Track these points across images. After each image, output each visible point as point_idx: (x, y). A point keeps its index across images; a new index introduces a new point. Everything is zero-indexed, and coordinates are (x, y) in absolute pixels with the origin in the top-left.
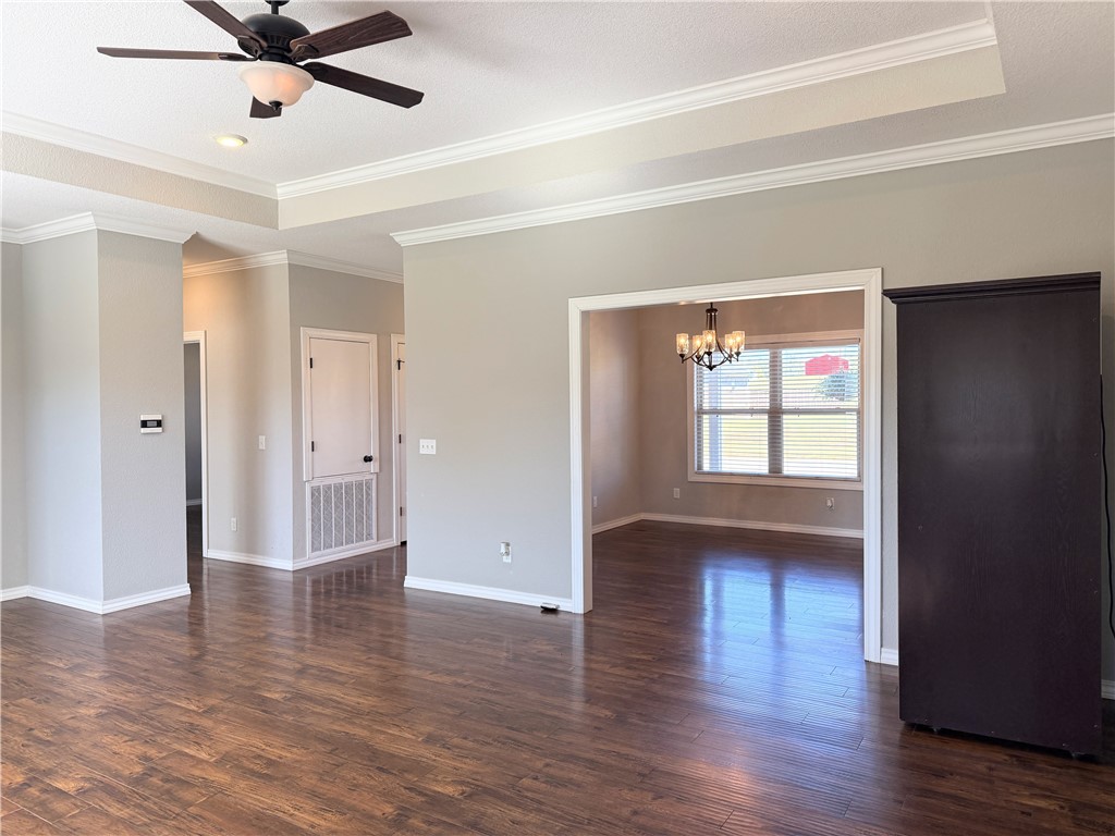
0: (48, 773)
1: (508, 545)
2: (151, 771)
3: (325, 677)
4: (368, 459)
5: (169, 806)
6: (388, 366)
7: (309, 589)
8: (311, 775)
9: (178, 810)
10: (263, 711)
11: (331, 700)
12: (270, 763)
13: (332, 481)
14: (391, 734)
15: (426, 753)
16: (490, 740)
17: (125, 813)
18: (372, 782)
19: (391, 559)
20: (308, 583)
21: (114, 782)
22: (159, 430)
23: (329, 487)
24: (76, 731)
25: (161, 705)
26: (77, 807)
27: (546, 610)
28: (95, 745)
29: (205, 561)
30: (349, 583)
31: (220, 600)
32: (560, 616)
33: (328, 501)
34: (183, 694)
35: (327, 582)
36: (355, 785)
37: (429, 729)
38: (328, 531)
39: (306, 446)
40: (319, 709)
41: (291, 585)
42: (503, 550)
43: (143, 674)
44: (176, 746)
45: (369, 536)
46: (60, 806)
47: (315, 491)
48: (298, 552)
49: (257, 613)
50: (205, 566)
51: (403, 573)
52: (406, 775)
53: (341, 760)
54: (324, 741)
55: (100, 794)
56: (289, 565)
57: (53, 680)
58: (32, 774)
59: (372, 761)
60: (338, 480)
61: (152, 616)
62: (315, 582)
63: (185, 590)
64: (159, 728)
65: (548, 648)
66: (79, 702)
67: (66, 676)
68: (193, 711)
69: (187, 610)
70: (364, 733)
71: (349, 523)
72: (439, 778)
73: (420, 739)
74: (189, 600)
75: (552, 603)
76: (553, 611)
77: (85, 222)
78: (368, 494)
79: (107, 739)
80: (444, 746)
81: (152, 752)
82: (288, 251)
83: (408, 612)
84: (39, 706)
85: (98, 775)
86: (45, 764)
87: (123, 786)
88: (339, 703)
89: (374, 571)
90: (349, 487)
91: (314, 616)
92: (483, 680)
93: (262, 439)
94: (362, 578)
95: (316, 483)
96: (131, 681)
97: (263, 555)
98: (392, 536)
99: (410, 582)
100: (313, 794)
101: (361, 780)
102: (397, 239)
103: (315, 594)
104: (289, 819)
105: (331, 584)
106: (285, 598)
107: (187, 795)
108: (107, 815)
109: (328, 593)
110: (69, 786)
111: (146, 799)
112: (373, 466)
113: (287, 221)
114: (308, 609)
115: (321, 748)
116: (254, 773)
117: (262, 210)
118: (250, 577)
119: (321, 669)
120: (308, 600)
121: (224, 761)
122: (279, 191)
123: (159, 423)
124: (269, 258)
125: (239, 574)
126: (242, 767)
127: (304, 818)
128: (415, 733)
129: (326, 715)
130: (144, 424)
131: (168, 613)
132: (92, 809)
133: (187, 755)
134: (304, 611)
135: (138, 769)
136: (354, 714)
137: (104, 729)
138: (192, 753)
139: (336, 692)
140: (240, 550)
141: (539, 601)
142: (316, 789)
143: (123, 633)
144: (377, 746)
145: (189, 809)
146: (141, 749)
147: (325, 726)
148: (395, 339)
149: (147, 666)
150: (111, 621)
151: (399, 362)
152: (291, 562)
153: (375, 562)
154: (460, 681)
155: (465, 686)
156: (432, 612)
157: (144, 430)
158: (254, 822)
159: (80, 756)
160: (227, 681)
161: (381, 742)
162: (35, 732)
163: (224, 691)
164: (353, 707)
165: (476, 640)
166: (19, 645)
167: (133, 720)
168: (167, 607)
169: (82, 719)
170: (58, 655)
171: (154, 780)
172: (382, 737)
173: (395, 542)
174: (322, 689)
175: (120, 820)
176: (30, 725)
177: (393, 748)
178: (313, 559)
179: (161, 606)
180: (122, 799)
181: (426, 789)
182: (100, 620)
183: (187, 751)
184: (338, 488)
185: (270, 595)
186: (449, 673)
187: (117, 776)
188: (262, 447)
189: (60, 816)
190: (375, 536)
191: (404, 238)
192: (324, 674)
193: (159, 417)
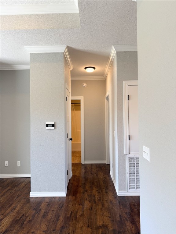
22: (53, 128)
39: (125, 138)
47: (131, 159)
63: (63, 194)
82: (114, 46)
93: (114, 132)
123: (53, 126)
130: (47, 126)
157: (47, 128)
178: (130, 192)
188: (114, 135)
193: (53, 123)
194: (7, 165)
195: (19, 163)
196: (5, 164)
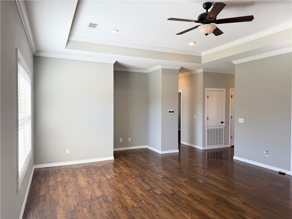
0: (154, 188)
1: (267, 151)
2: (174, 194)
3: (214, 180)
4: (222, 122)
5: (179, 203)
6: (228, 97)
7: (206, 155)
8: (212, 205)
9: (181, 205)
10: (198, 185)
11: (215, 186)
12: (201, 199)
13: (213, 128)
14: (233, 199)
15: (244, 207)
16: (263, 208)
17: (170, 202)
18: (228, 211)
19: (228, 150)
20: (206, 153)
21: (167, 194)
22: (173, 113)
23: (212, 129)
24: (158, 180)
25: (175, 178)
26: (160, 198)
27: (280, 173)
28: (162, 184)
29: (181, 144)
30: (217, 155)
31: (185, 155)
32: (286, 176)
33: (211, 133)
34: (179, 176)
35: (211, 154)
36: (224, 211)
37: (244, 200)
38: (211, 141)
39: (206, 119)
40: (212, 188)
41: (202, 153)
42: (265, 153)
43: (170, 170)
44: (179, 189)
45: (222, 143)
46: (157, 197)
47: (208, 130)
48: (204, 145)
49: (195, 160)
50: (181, 146)
51: (233, 155)
52: (238, 211)
53: (219, 203)
54: (214, 196)
55: (164, 196)
56: (201, 148)
57: (153, 167)
58: (151, 188)
59: (228, 205)
60: (214, 128)
61: (171, 156)
62: (208, 154)
63: (177, 151)
64: (175, 184)
65: (282, 185)
66: (158, 174)
67: (155, 167)
68: (182, 181)
69: (178, 156)
70: (225, 197)
71: (217, 139)
72: (248, 215)
73: (241, 203)
74: (178, 154)
75: (283, 171)
76: (284, 174)
77: (159, 67)
78: (222, 132)
79: (165, 183)
80: (249, 206)
81: (174, 189)
82: (203, 69)
83: (234, 166)
84: (151, 173)
85: (164, 191)
86: (153, 186)
87: (169, 195)
88: (218, 187)
89: (224, 153)
90: (217, 129)
91: (208, 162)
92: (260, 190)
93: (195, 116)
94: (220, 154)
95: (208, 128)
96: (168, 171)
97: (195, 145)
98: (229, 144)
99: (235, 158)
100: (213, 210)
101: (225, 209)
102: (233, 63)
103: (208, 157)
104: (207, 214)
105: (212, 154)
106: (201, 156)
107: (183, 201)
108: (166, 201)
109: (211, 157)
110: (158, 193)
111: (174, 200)
112: (224, 125)
113: (204, 61)
114: (206, 160)
115: (214, 198)
116: (198, 200)
117: (198, 59)
118: (192, 150)
119: (212, 177)
120: (206, 158)
121: (190, 195)
122: (202, 54)
124: (198, 71)
125: (189, 149)
126: (194, 198)
127: (211, 215)
128: (240, 200)
129: (215, 190)
130: (170, 112)
131: (174, 156)
132: (163, 199)
133: (181, 191)
134: (205, 161)
135: (172, 192)
136: (222, 191)
137: (164, 181)
138: (183, 191)
139: (217, 184)
140: (189, 143)
141: (278, 170)
142: (213, 209)
143: (166, 159)
144: (229, 201)
145: (183, 205)
146: (172, 188)
147: (214, 192)
148: (231, 90)
149: (171, 168)
150: (163, 156)
151: (232, 96)
152: (202, 147)
153: (224, 151)
154: (253, 189)
155: (254, 191)
156: (243, 167)
157: (170, 113)
158: (199, 213)
159: (160, 186)
160: (189, 175)
161: (230, 200)
162: (151, 178)
163: (188, 178)
164: (221, 189)
165: (257, 178)
166: (146, 158)
167: (169, 180)
168: (174, 154)
169: (159, 177)
170: (153, 162)
171: (175, 196)
172: (230, 199)
173: (229, 146)
174: (212, 183)
175: (169, 203)
176: (150, 177)
177: (234, 203)
178: (207, 147)
179: (172, 154)
180: (169, 199)
181: (244, 217)
182: (160, 155)
183: (182, 191)
184: (214, 130)
185: (197, 155)
186: (249, 186)
187: (167, 193)
188: (195, 118)
189: (157, 199)
190: (224, 144)
191: (235, 62)
192: (213, 179)
193: (173, 110)
194: (122, 141)
195: (130, 139)
196: (120, 140)
